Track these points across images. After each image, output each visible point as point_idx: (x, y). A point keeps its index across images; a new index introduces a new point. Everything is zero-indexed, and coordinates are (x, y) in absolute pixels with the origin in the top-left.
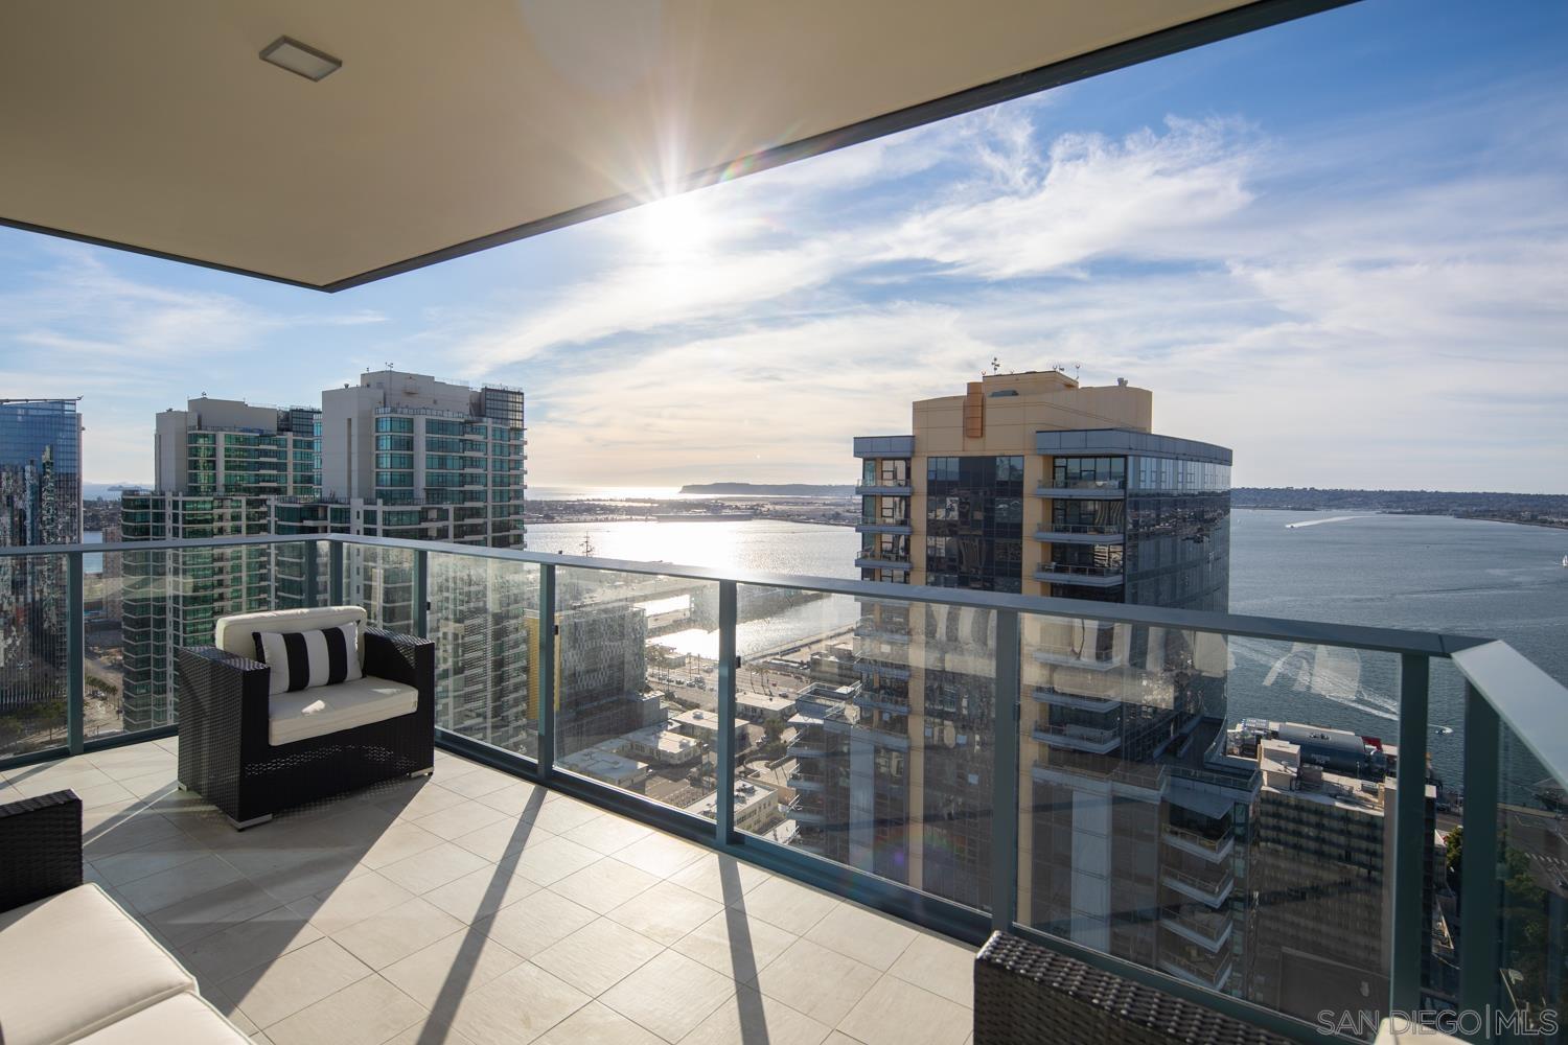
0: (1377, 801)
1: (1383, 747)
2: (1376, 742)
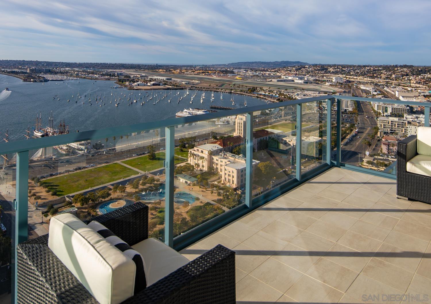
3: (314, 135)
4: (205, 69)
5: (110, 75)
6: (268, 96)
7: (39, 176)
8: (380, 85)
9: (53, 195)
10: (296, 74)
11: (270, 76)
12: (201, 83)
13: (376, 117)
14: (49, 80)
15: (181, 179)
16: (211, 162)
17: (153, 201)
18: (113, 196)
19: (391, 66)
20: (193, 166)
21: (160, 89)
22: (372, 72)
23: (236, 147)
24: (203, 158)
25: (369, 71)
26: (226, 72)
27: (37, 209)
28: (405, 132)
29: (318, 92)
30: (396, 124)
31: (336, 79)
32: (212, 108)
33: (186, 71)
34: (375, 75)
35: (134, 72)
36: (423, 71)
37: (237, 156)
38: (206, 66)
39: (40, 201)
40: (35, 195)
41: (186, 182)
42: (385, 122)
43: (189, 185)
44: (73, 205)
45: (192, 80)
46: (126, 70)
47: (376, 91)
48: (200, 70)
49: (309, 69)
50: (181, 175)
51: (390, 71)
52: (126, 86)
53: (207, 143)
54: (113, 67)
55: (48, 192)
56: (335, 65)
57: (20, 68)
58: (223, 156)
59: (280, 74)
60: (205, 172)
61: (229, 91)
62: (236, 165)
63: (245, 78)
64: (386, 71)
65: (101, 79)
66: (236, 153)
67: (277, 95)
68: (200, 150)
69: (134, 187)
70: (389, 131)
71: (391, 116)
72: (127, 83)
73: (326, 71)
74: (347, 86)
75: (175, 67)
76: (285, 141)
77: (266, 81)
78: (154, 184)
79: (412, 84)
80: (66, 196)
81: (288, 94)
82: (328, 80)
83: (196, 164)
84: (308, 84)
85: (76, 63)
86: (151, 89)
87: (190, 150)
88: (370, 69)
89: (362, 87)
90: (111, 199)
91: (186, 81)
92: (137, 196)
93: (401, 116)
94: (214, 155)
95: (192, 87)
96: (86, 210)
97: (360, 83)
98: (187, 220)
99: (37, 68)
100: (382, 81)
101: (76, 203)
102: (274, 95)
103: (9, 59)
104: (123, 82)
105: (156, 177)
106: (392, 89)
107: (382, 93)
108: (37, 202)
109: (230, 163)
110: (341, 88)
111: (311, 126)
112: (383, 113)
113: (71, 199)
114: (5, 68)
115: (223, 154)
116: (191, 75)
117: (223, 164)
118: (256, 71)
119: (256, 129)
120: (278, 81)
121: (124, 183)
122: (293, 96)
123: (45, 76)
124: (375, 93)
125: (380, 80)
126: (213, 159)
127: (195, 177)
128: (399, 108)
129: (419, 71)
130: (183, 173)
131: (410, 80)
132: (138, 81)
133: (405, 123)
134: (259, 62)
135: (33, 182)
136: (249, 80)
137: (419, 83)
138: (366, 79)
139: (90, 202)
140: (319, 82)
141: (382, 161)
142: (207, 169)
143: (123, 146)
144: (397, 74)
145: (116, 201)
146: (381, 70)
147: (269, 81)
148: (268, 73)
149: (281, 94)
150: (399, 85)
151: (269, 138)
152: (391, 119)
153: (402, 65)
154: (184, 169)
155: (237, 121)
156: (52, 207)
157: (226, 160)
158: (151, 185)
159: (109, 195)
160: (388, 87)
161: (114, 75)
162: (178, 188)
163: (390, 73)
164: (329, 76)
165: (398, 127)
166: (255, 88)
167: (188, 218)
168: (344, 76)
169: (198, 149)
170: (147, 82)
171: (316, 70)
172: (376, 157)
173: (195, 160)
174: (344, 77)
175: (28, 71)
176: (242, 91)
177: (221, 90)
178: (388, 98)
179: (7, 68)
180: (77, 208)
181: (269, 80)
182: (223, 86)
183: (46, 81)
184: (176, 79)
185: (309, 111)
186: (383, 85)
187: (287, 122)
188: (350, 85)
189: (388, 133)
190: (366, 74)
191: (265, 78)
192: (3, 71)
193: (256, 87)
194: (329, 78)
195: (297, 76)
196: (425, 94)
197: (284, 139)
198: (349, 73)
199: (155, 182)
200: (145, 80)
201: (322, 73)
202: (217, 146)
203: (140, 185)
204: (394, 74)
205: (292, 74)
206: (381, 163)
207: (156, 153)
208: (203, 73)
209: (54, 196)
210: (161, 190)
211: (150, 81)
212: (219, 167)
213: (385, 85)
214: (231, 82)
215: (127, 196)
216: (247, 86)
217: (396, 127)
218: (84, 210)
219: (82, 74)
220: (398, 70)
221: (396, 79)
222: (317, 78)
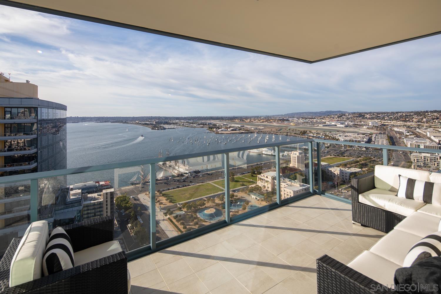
0: (101, 197)
1: (100, 183)
2: (98, 182)
3: (355, 167)
4: (268, 119)
5: (203, 124)
6: (316, 137)
7: (161, 190)
8: (412, 128)
10: (338, 120)
11: (317, 122)
12: (265, 128)
13: (409, 153)
14: (166, 129)
15: (252, 196)
16: (273, 185)
17: (233, 210)
18: (207, 205)
19: (421, 112)
20: (261, 187)
21: (237, 133)
22: (404, 117)
23: (292, 174)
24: (268, 182)
25: (401, 117)
26: (283, 120)
27: (161, 211)
28: (437, 165)
29: (357, 134)
30: (429, 159)
31: (372, 123)
33: (254, 120)
34: (407, 119)
35: (219, 122)
37: (293, 181)
38: (268, 116)
40: (159, 202)
41: (256, 198)
42: (418, 157)
43: (258, 200)
44: (182, 209)
45: (259, 126)
46: (213, 121)
47: (408, 132)
48: (264, 119)
49: (349, 116)
50: (253, 193)
51: (421, 116)
52: (214, 131)
53: (271, 171)
54: (205, 119)
55: (167, 200)
56: (371, 112)
57: (149, 121)
59: (325, 121)
60: (270, 192)
61: (286, 134)
62: (292, 187)
63: (297, 124)
64: (417, 116)
65: (198, 127)
66: (292, 179)
67: (323, 137)
68: (265, 176)
69: (220, 200)
70: (422, 165)
72: (215, 129)
73: (363, 117)
74: (382, 128)
75: (247, 118)
76: (331, 171)
77: (314, 126)
78: (234, 198)
80: (178, 203)
81: (332, 136)
82: (365, 125)
83: (263, 186)
84: (348, 128)
85: (182, 117)
86: (230, 133)
87: (258, 176)
88: (402, 115)
89: (396, 129)
90: (206, 207)
91: (255, 127)
92: (223, 206)
94: (275, 180)
95: (259, 131)
96: (190, 214)
97: (394, 126)
99: (159, 121)
100: (413, 124)
101: (184, 208)
102: (321, 136)
103: (143, 116)
104: (212, 129)
105: (235, 194)
106: (424, 130)
107: (414, 133)
108: (160, 206)
109: (288, 186)
110: (377, 130)
111: (351, 159)
113: (181, 206)
114: (141, 122)
115: (282, 180)
116: (258, 123)
117: (283, 186)
118: (306, 119)
120: (324, 126)
121: (214, 197)
122: (336, 137)
123: (164, 126)
124: (408, 134)
125: (412, 123)
127: (263, 195)
128: (431, 145)
130: (254, 191)
131: (440, 123)
132: (221, 128)
133: (437, 158)
134: (308, 112)
135: (158, 193)
136: (301, 126)
138: (399, 123)
139: (193, 208)
140: (358, 126)
142: (271, 190)
143: (212, 172)
144: (428, 118)
145: (209, 209)
146: (412, 115)
147: (316, 126)
148: (315, 120)
149: (326, 135)
150: (430, 127)
152: (424, 155)
153: (432, 110)
154: (254, 189)
155: (292, 155)
156: (169, 210)
157: (285, 184)
158: (232, 199)
159: (205, 204)
160: (419, 129)
161: (206, 124)
162: (250, 202)
163: (421, 118)
164: (366, 121)
165: (430, 161)
166: (306, 131)
168: (379, 120)
170: (227, 128)
171: (355, 117)
173: (262, 183)
174: (379, 122)
175: (154, 123)
176: (295, 134)
177: (280, 133)
178: (420, 137)
180: (184, 212)
181: (317, 125)
182: (281, 130)
183: (165, 129)
184: (247, 126)
185: (350, 148)
186: (415, 127)
187: (332, 156)
188: (385, 128)
189: (421, 166)
190: (399, 119)
192: (140, 123)
194: (366, 123)
195: (339, 121)
197: (330, 169)
198: (383, 118)
199: (235, 197)
200: (226, 127)
201: (360, 119)
203: (224, 199)
204: (425, 118)
205: (335, 120)
207: (234, 177)
208: (266, 121)
209: (171, 203)
210: (239, 203)
211: (230, 128)
213: (416, 127)
214: (287, 127)
215: (216, 205)
216: (299, 130)
217: (429, 161)
218: (189, 213)
219: (186, 124)
220: (428, 115)
221: (427, 122)
222: (356, 123)
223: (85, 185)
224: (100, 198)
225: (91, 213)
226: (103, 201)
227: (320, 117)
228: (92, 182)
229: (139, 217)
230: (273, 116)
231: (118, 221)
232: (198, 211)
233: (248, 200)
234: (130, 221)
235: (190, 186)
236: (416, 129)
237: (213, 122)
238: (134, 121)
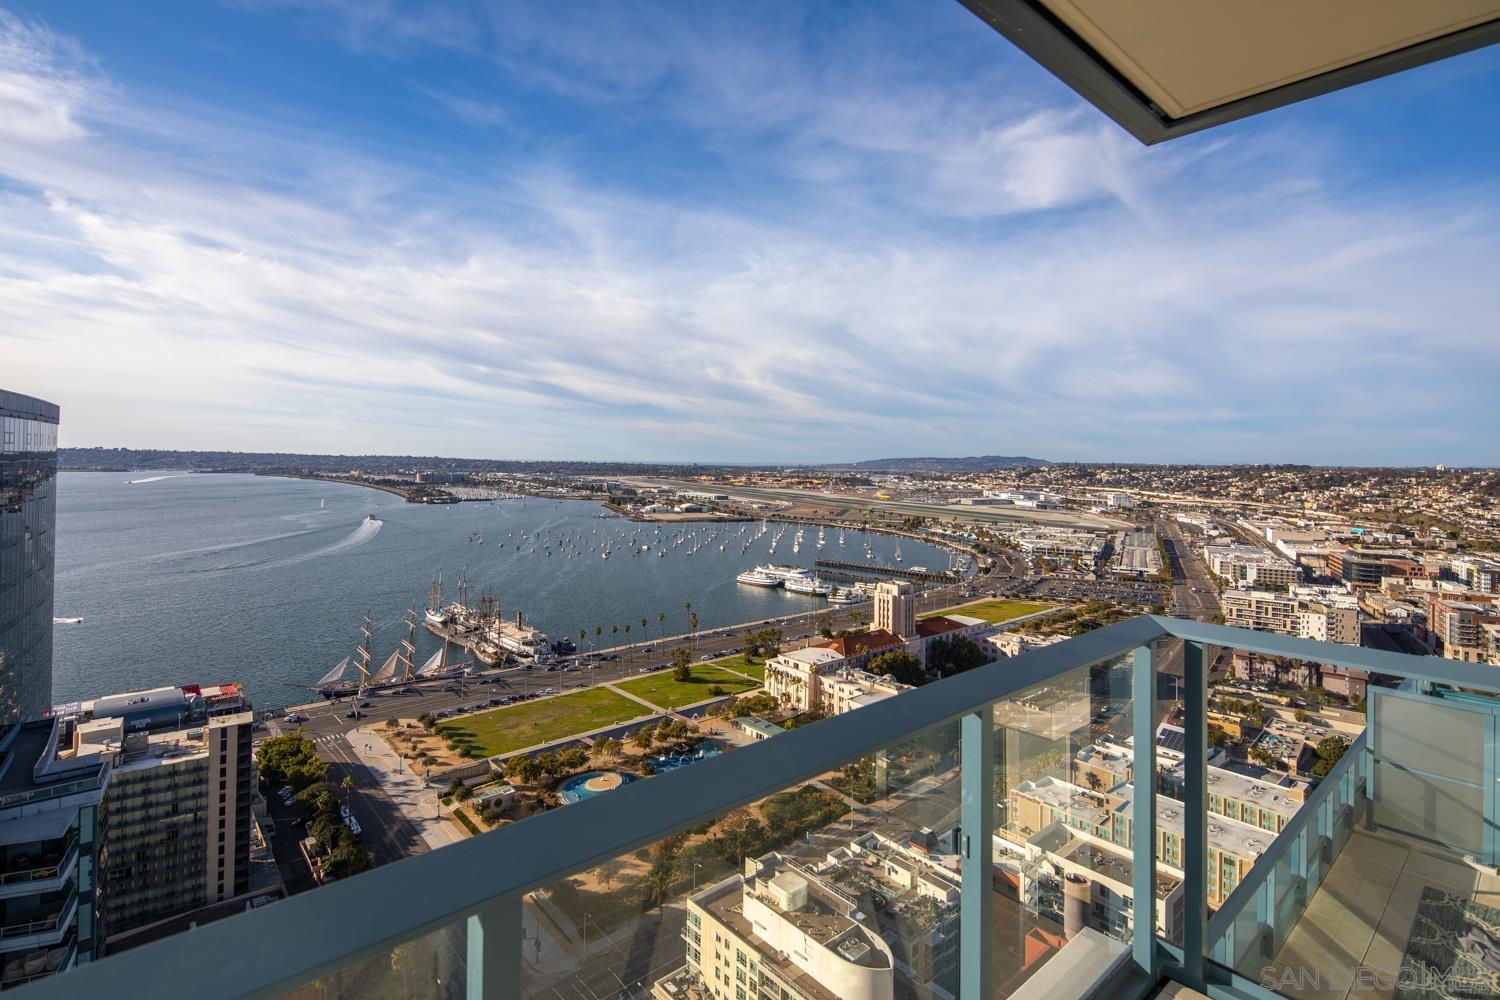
0: (202, 744)
1: (202, 691)
2: (195, 689)
3: (1063, 631)
4: (805, 475)
5: (592, 489)
6: (952, 538)
7: (434, 713)
8: (1225, 514)
9: (463, 755)
10: (1018, 487)
11: (955, 491)
12: (795, 506)
13: (1218, 591)
14: (460, 500)
15: (747, 728)
16: (817, 690)
18: (595, 762)
19: (1252, 468)
20: (775, 699)
21: (702, 520)
22: (1205, 481)
23: (875, 655)
24: (799, 680)
25: (1197, 480)
27: (428, 787)
28: (1293, 628)
29: (1071, 530)
30: (1270, 608)
31: (1116, 498)
32: (820, 564)
33: (761, 480)
34: (1213, 489)
35: (645, 481)
36: (1336, 479)
37: (878, 677)
38: (807, 467)
39: (435, 770)
40: (425, 755)
41: (759, 737)
42: (1241, 602)
44: (505, 779)
45: (775, 499)
46: (625, 477)
47: (1215, 528)
48: (793, 477)
49: (1049, 474)
50: (748, 719)
51: (1251, 480)
52: (626, 513)
53: (809, 646)
54: (597, 470)
55: (452, 748)
56: (1113, 464)
57: (401, 474)
58: (845, 676)
59: (980, 487)
60: (804, 714)
61: (859, 526)
63: (896, 495)
64: (1240, 480)
65: (573, 498)
66: (876, 670)
67: (974, 536)
68: (791, 664)
69: (640, 745)
71: (1254, 588)
72: (629, 507)
73: (1091, 480)
74: (1144, 514)
75: (737, 471)
76: (994, 644)
77: (948, 504)
78: (686, 737)
79: (1307, 512)
80: (491, 758)
81: (1000, 534)
82: (1095, 502)
83: (784, 694)
84: (1048, 510)
85: (518, 463)
86: (682, 521)
87: (768, 662)
88: (1201, 475)
89: (1181, 518)
90: (590, 770)
91: (762, 503)
92: (648, 765)
93: (1281, 589)
94: (824, 674)
95: (774, 516)
96: (535, 794)
97: (1176, 507)
98: (761, 825)
99: (436, 473)
100: (1228, 504)
101: (512, 776)
102: (966, 535)
103: (378, 453)
104: (619, 504)
105: (691, 722)
106: (1258, 524)
107: (1231, 532)
108: (428, 772)
109: (861, 693)
110: (1128, 519)
111: (1055, 609)
112: (1236, 581)
113: (501, 767)
114: (370, 473)
116: (771, 488)
117: (845, 695)
118: (923, 479)
119: (923, 614)
120: (976, 503)
121: (618, 734)
122: (1012, 538)
123: (453, 490)
124: (1214, 533)
125: (1225, 501)
126: (821, 683)
127: (781, 724)
128: (1276, 568)
129: (1326, 480)
130: (752, 714)
131: (1302, 502)
132: (653, 503)
133: (1293, 606)
134: (928, 459)
135: (421, 725)
136: (907, 501)
137: (1327, 509)
138: (1191, 498)
139: (544, 775)
140: (1075, 507)
141: (1234, 699)
142: (807, 708)
143: (618, 649)
144: (1268, 487)
145: (600, 776)
146: (1227, 477)
147: (953, 504)
148: (952, 483)
149: (981, 534)
150: (1276, 514)
151: (954, 636)
152: (1256, 595)
153: (1281, 465)
154: (755, 704)
155: (877, 595)
156: (459, 783)
157: (852, 688)
158: (680, 740)
159: (585, 759)
160: (1246, 517)
161: (600, 489)
163: (1250, 485)
164: (1097, 491)
165: (1274, 615)
166: (921, 519)
167: (763, 822)
168: (1136, 490)
169: (787, 659)
170: (672, 503)
171: (1068, 478)
172: (1220, 688)
173: (780, 686)
174: (1135, 494)
175: (418, 481)
176: (889, 526)
177: (843, 522)
178: (1247, 544)
179: (373, 473)
180: (514, 787)
181: (954, 500)
182: (846, 515)
183: (455, 500)
184: (738, 499)
185: (1051, 574)
186: (1235, 513)
187: (997, 600)
188: (1151, 513)
190: (1191, 487)
191: (944, 495)
192: (366, 480)
193: (924, 518)
194: (1099, 497)
195: (1021, 490)
196: (1343, 536)
197: (991, 639)
198: (1147, 485)
199: (689, 734)
200: (668, 499)
201: (1080, 485)
202: (830, 654)
203: (653, 740)
204: (1262, 486)
205: (1010, 486)
206: (1232, 704)
207: (690, 665)
208: (799, 483)
209: (466, 759)
210: (701, 752)
211: (681, 502)
212: (835, 702)
213: (1238, 513)
214: (865, 504)
215: (625, 763)
216: (901, 515)
217: (1270, 616)
218: (529, 793)
219: (532, 487)
220: (1271, 477)
221: (1267, 498)
222: (1070, 497)
223: (143, 700)
224: (199, 748)
225: (158, 804)
226: (208, 758)
227: (964, 474)
228: (173, 688)
229: (345, 813)
230: (823, 468)
231: (267, 826)
232: (563, 785)
233: (732, 742)
234: (310, 828)
235: (537, 699)
236: (1236, 519)
237: (622, 479)
238: (345, 472)
